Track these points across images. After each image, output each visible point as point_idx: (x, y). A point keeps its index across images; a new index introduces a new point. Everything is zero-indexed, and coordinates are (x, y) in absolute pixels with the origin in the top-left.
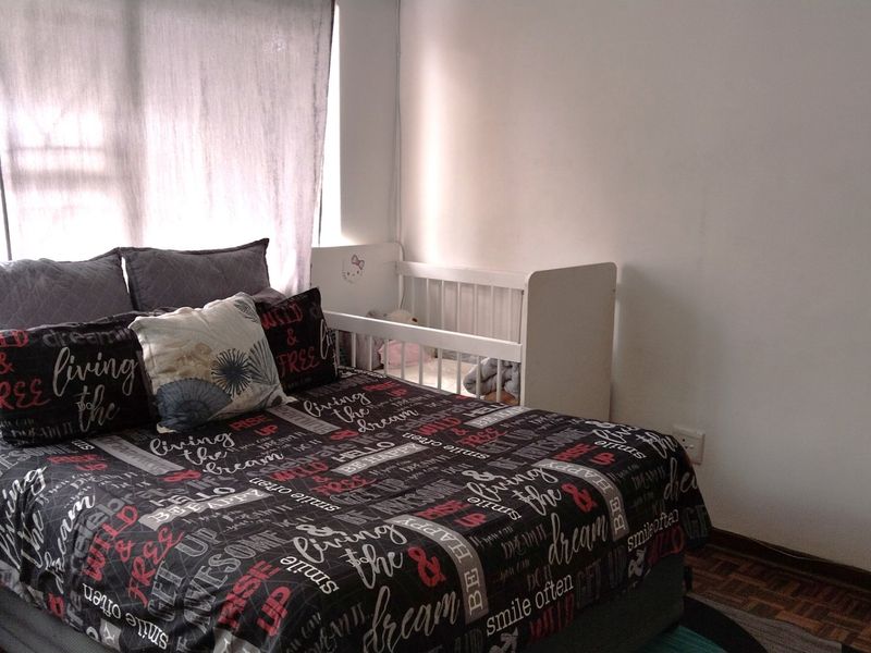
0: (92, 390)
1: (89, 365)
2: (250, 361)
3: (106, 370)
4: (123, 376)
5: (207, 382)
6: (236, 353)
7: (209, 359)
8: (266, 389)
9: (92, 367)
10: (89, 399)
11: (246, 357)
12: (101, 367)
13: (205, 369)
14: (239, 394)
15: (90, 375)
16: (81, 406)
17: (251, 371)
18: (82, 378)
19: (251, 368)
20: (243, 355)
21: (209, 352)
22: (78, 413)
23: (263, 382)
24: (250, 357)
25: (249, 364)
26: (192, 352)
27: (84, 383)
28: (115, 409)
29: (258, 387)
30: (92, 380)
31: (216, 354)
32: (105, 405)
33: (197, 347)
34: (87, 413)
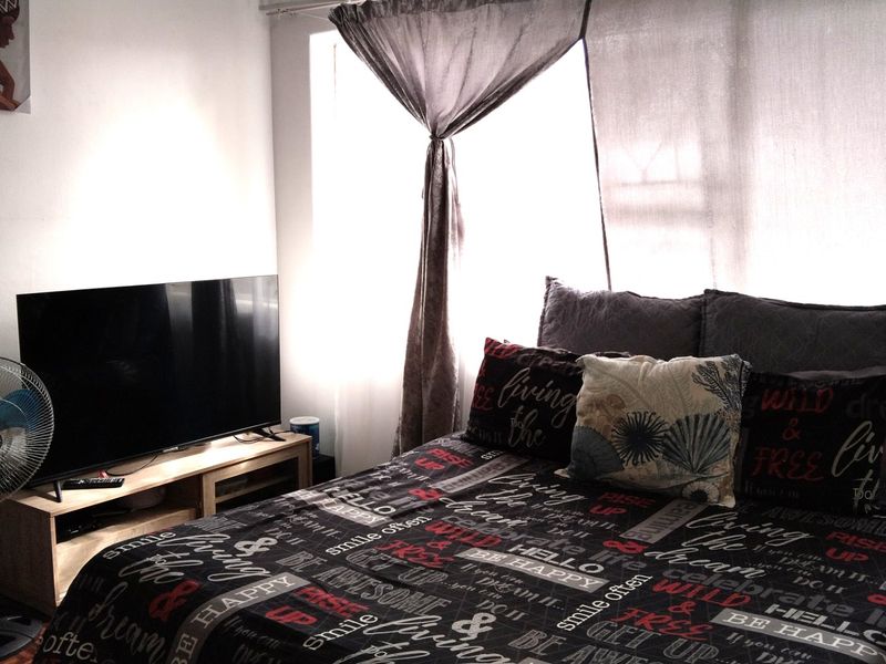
0: (525, 412)
1: (536, 388)
2: (669, 433)
3: (547, 398)
4: (560, 408)
5: (604, 438)
6: (653, 418)
7: (616, 414)
8: (681, 475)
9: (537, 391)
10: (521, 418)
11: (667, 426)
12: (544, 395)
13: (606, 423)
14: (635, 465)
15: (531, 399)
16: (514, 422)
17: (665, 445)
18: (523, 398)
19: (666, 441)
20: (662, 423)
21: (621, 406)
22: (510, 429)
23: (679, 463)
24: (672, 429)
25: (666, 436)
26: (602, 401)
27: (523, 403)
28: (542, 436)
29: (667, 468)
30: (530, 403)
31: (629, 412)
32: (533, 429)
33: (608, 398)
34: (517, 430)
